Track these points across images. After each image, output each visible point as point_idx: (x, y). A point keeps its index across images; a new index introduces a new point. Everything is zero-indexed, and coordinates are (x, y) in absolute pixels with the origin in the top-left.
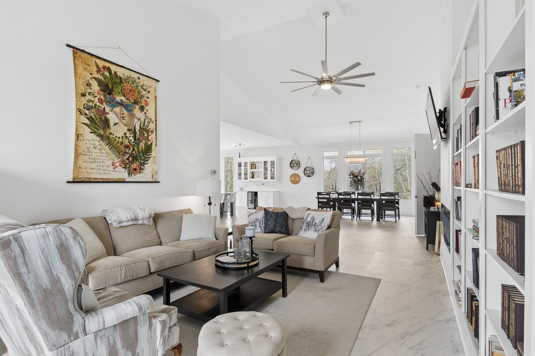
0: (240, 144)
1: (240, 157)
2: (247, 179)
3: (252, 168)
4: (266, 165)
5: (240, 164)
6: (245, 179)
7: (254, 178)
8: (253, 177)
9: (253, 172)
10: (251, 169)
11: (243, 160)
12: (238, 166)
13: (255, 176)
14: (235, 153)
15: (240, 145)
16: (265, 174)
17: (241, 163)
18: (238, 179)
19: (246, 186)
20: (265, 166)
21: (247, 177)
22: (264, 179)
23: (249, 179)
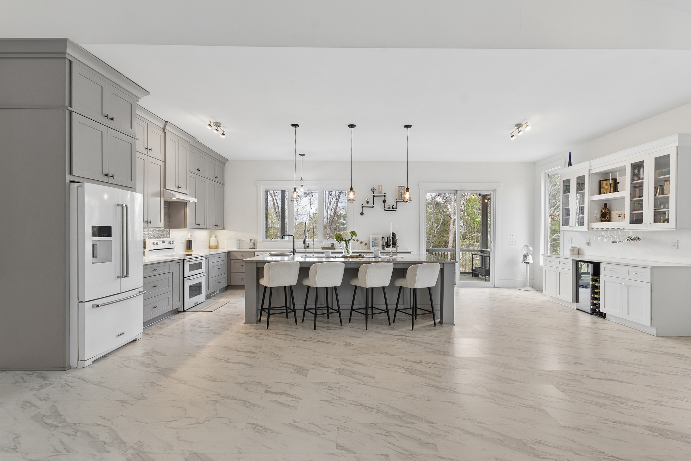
0: (518, 126)
1: (570, 164)
2: (583, 224)
3: (602, 191)
4: (641, 177)
5: (569, 184)
6: (578, 223)
7: (612, 220)
8: (606, 218)
9: (605, 205)
10: (600, 193)
11: (572, 173)
12: (565, 189)
13: (613, 214)
15: (518, 130)
16: (637, 205)
17: (569, 180)
18: (563, 225)
19: (588, 244)
20: (634, 178)
21: (584, 218)
22: (632, 222)
23: (588, 224)
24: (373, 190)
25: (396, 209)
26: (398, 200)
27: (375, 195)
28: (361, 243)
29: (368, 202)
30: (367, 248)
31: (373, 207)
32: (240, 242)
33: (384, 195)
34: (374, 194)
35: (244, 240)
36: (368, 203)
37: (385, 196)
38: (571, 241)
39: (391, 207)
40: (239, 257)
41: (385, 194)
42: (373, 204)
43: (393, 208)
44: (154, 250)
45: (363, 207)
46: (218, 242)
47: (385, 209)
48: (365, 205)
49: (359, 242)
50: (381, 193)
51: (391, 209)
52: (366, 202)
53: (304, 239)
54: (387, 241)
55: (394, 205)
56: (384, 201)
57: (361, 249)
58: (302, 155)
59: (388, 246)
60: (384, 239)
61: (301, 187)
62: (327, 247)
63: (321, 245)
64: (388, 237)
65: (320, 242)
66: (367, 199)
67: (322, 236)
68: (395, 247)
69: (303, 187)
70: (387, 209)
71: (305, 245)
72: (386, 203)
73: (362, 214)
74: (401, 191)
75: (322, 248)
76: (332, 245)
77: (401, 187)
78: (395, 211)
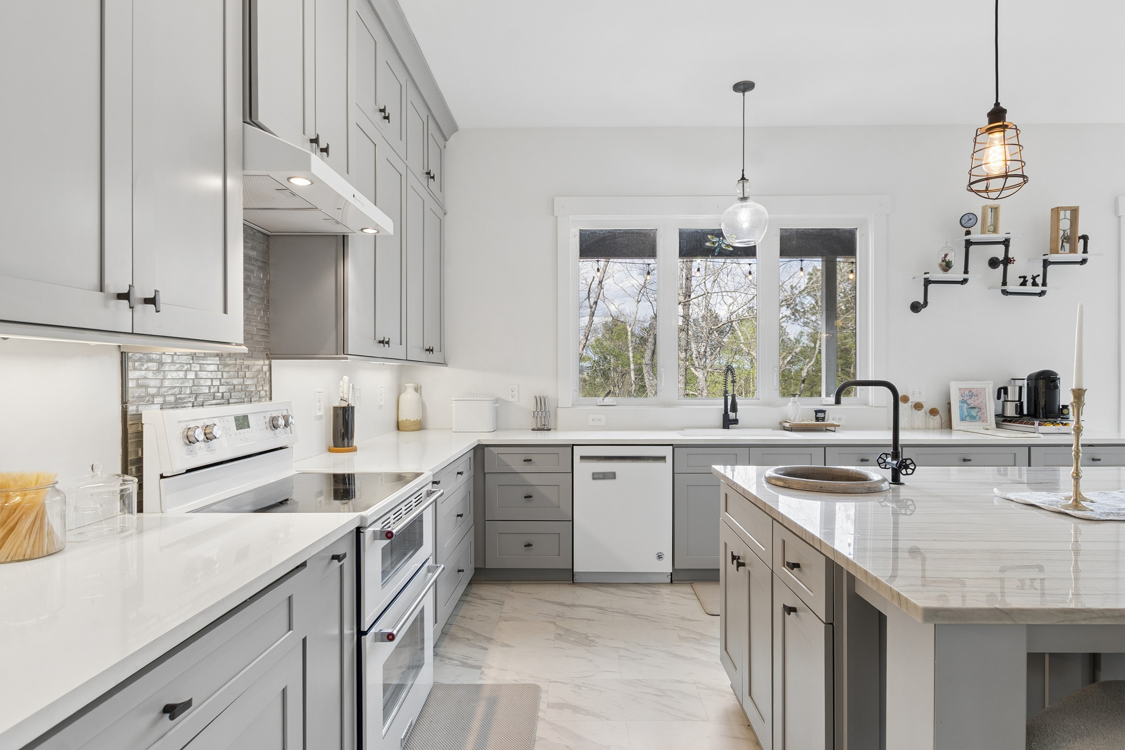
24: (967, 221)
25: (1044, 288)
26: (1053, 258)
27: (973, 237)
28: (918, 406)
30: (939, 425)
31: (965, 281)
32: (499, 406)
33: (1000, 237)
34: (968, 237)
35: (510, 399)
36: (950, 268)
37: (1006, 243)
40: (515, 463)
41: (1008, 236)
42: (966, 272)
43: (1034, 284)
44: (188, 471)
45: (927, 282)
46: (423, 406)
47: (1004, 288)
48: (938, 275)
49: (909, 404)
50: (995, 231)
51: (1029, 288)
52: (941, 265)
53: (733, 397)
54: (1017, 399)
55: (1039, 275)
56: (993, 263)
57: (919, 429)
58: (744, 87)
59: (1025, 418)
60: (1006, 393)
61: (742, 207)
62: (807, 425)
63: (775, 415)
64: (1020, 388)
65: (769, 404)
66: (946, 255)
67: (775, 384)
68: (1066, 424)
69: (749, 203)
70: (1010, 288)
71: (726, 414)
72: (1010, 266)
73: (916, 307)
74: (1065, 225)
75: (787, 425)
76: (820, 415)
77: (1065, 209)
78: (1042, 293)
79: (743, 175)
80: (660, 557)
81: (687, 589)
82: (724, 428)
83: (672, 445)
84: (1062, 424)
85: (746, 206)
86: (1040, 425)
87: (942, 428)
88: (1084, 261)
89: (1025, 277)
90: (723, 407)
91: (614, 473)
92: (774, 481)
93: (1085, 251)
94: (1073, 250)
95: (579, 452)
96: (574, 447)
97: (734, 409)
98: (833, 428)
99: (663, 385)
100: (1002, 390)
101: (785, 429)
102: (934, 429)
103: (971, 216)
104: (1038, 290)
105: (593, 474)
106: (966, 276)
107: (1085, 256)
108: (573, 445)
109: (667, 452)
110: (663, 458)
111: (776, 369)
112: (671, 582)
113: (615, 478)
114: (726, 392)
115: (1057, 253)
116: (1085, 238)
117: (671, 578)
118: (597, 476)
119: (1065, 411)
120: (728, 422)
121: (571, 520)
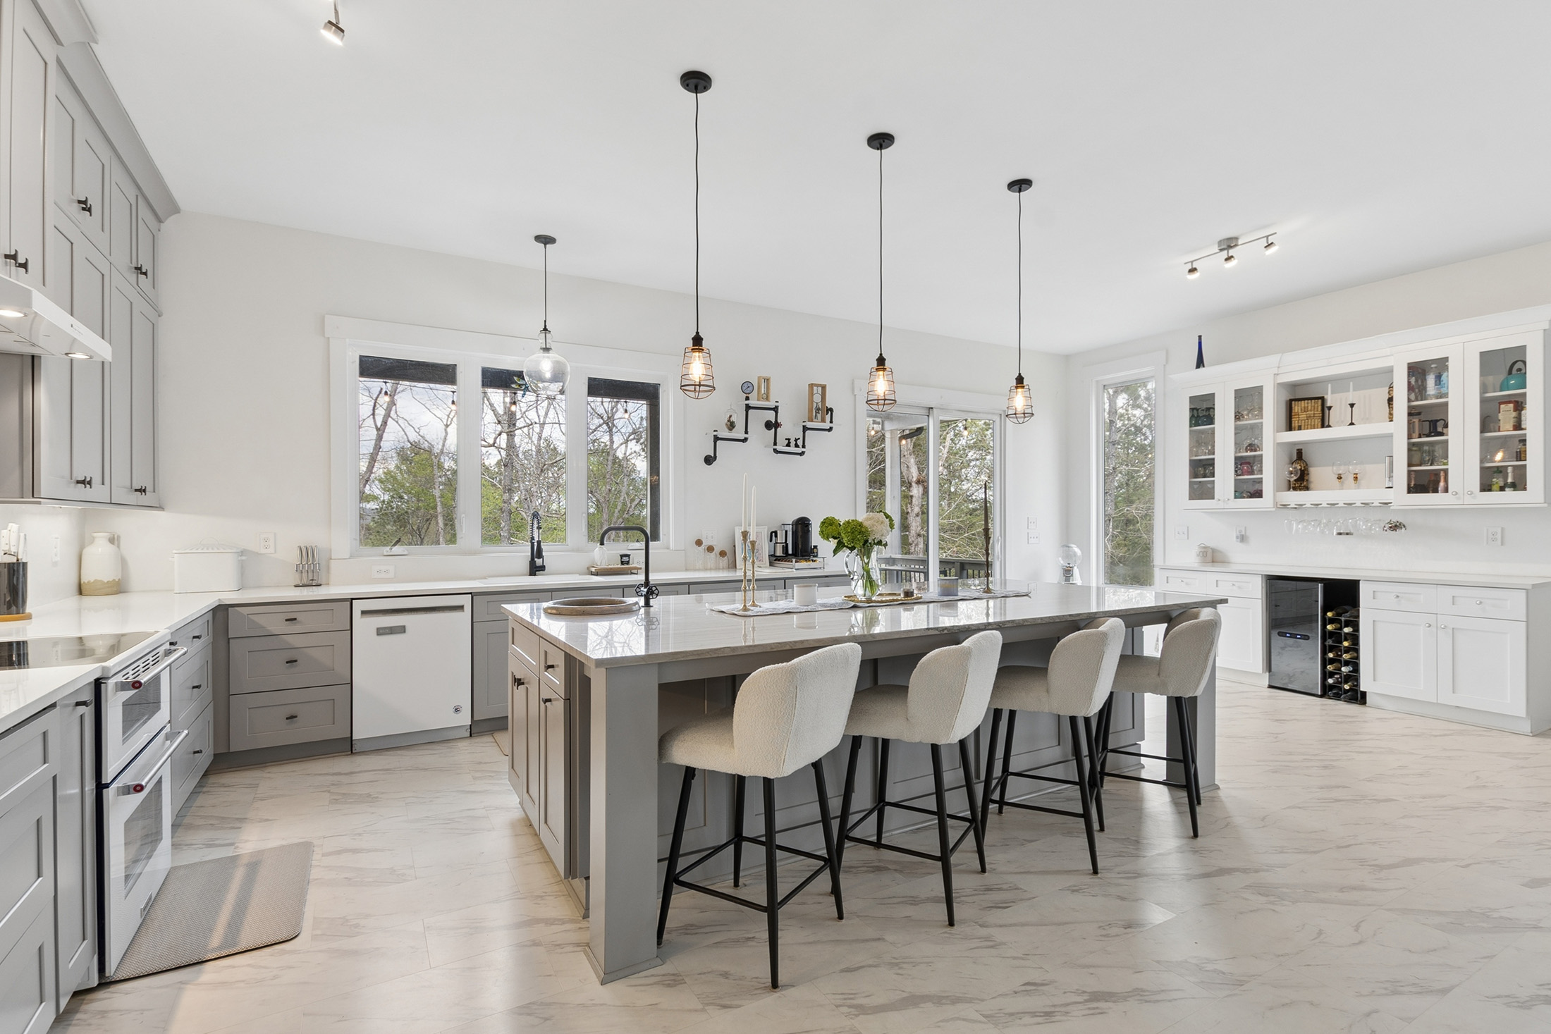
0: (1229, 244)
1: (1200, 363)
2: (1258, 494)
3: (1295, 423)
4: (1430, 392)
5: (1205, 406)
6: (1239, 494)
7: (1312, 486)
8: (1301, 481)
9: (1300, 453)
10: (1290, 428)
11: (1223, 381)
12: (1192, 417)
13: (1315, 473)
14: (1167, 353)
15: (1224, 254)
16: (1416, 454)
17: (1211, 397)
18: (1191, 498)
19: (1243, 538)
20: (1413, 396)
21: (1260, 481)
22: (1412, 489)
23: (1274, 495)
24: (747, 388)
25: (803, 450)
26: (809, 425)
27: (752, 403)
28: (710, 549)
29: (731, 425)
30: (726, 566)
31: (745, 440)
32: (246, 561)
33: (772, 404)
34: (747, 402)
35: (263, 551)
36: (734, 427)
37: (776, 409)
38: (1186, 533)
39: (793, 443)
40: (274, 624)
41: (777, 404)
42: (746, 432)
43: (797, 446)
45: (716, 439)
46: (123, 563)
47: (775, 447)
48: (724, 433)
49: (703, 547)
50: (767, 399)
51: (792, 449)
52: (727, 424)
53: (539, 542)
54: (784, 541)
55: (799, 439)
56: (769, 425)
57: (711, 569)
58: (545, 240)
59: (790, 557)
60: (776, 536)
61: (544, 357)
62: (611, 569)
63: (582, 560)
64: (786, 532)
65: (578, 550)
66: (730, 416)
67: (584, 530)
68: (815, 561)
69: (551, 354)
70: (779, 448)
71: (532, 562)
72: (779, 429)
73: (709, 460)
74: (817, 398)
75: (593, 570)
76: (625, 559)
77: (818, 385)
78: (802, 454)
79: (545, 326)
80: (457, 710)
81: (488, 739)
82: (530, 575)
83: (471, 593)
84: (812, 560)
85: (548, 357)
86: (796, 562)
87: (729, 568)
88: (830, 429)
89: (789, 439)
90: (530, 554)
91: (404, 627)
92: (549, 611)
93: (831, 422)
94: (823, 420)
95: (358, 606)
96: (354, 601)
97: (540, 555)
98: (636, 571)
99: (464, 532)
100: (774, 534)
101: (592, 574)
102: (723, 569)
103: (749, 385)
104: (799, 450)
105: (378, 629)
106: (746, 436)
107: (831, 425)
108: (352, 599)
109: (466, 601)
110: (461, 608)
111: (584, 515)
112: (471, 736)
113: (405, 632)
114: (533, 538)
115: (812, 421)
116: (831, 410)
117: (471, 732)
118: (381, 632)
119: (815, 550)
120: (535, 569)
121: (349, 682)
